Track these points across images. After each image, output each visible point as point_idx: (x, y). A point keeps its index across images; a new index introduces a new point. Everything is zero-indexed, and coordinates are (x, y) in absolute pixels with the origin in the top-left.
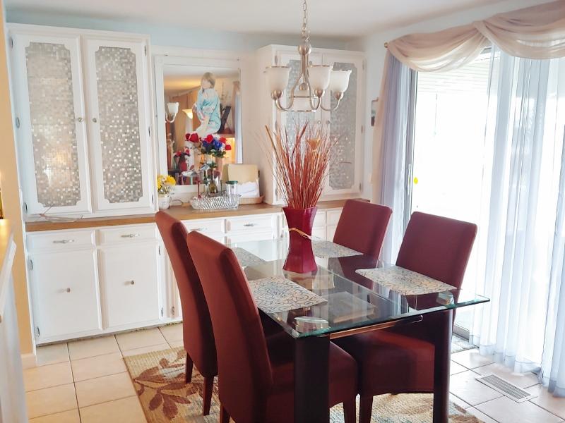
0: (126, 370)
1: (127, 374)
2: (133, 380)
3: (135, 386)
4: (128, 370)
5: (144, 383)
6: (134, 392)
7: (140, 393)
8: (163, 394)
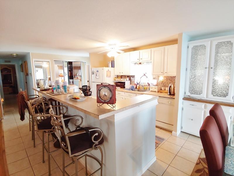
0: (200, 153)
1: (199, 155)
2: (199, 158)
3: (198, 161)
4: (201, 154)
5: (201, 161)
6: (196, 162)
7: (197, 164)
8: (204, 170)
